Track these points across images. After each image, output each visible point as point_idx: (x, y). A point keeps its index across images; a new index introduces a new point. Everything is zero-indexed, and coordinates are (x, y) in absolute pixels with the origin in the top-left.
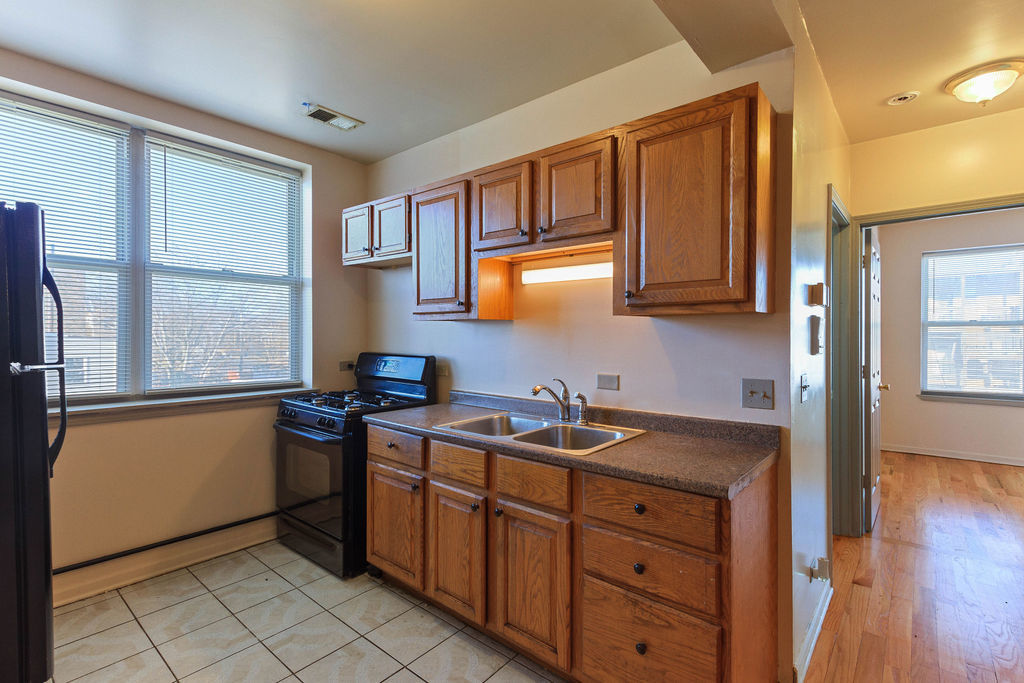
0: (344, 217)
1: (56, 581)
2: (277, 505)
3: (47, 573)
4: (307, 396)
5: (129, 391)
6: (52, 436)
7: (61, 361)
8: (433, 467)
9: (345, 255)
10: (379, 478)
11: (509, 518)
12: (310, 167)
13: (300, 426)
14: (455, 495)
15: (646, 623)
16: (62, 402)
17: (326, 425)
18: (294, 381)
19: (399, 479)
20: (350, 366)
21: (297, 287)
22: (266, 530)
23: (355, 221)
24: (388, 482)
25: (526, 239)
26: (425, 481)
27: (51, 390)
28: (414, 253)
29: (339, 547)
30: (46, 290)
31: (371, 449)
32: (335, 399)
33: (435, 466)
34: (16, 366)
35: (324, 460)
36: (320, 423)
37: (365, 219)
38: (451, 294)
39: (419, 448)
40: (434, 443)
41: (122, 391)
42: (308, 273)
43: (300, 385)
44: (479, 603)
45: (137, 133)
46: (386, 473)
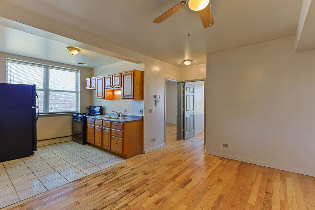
0: (86, 80)
1: (37, 142)
2: (72, 134)
3: (36, 141)
4: (78, 114)
5: (45, 112)
6: (37, 117)
7: (38, 106)
8: (96, 124)
9: (86, 87)
10: (88, 127)
11: (104, 129)
12: (80, 70)
13: (77, 119)
14: (98, 127)
15: (117, 140)
16: (38, 113)
17: (81, 118)
18: (76, 111)
19: (91, 126)
20: (88, 108)
21: (77, 93)
22: (70, 138)
23: (88, 81)
24: (90, 127)
25: (111, 87)
26: (95, 126)
27: (37, 112)
28: (97, 88)
29: (82, 139)
30: (36, 96)
31: (88, 122)
32: (83, 114)
33: (96, 123)
34: (32, 107)
35: (80, 124)
36: (79, 118)
37: (89, 81)
38: (102, 96)
39: (94, 121)
40: (96, 120)
41: (44, 112)
42: (79, 90)
43: (78, 112)
44: (101, 143)
45: (47, 67)
46: (90, 126)
